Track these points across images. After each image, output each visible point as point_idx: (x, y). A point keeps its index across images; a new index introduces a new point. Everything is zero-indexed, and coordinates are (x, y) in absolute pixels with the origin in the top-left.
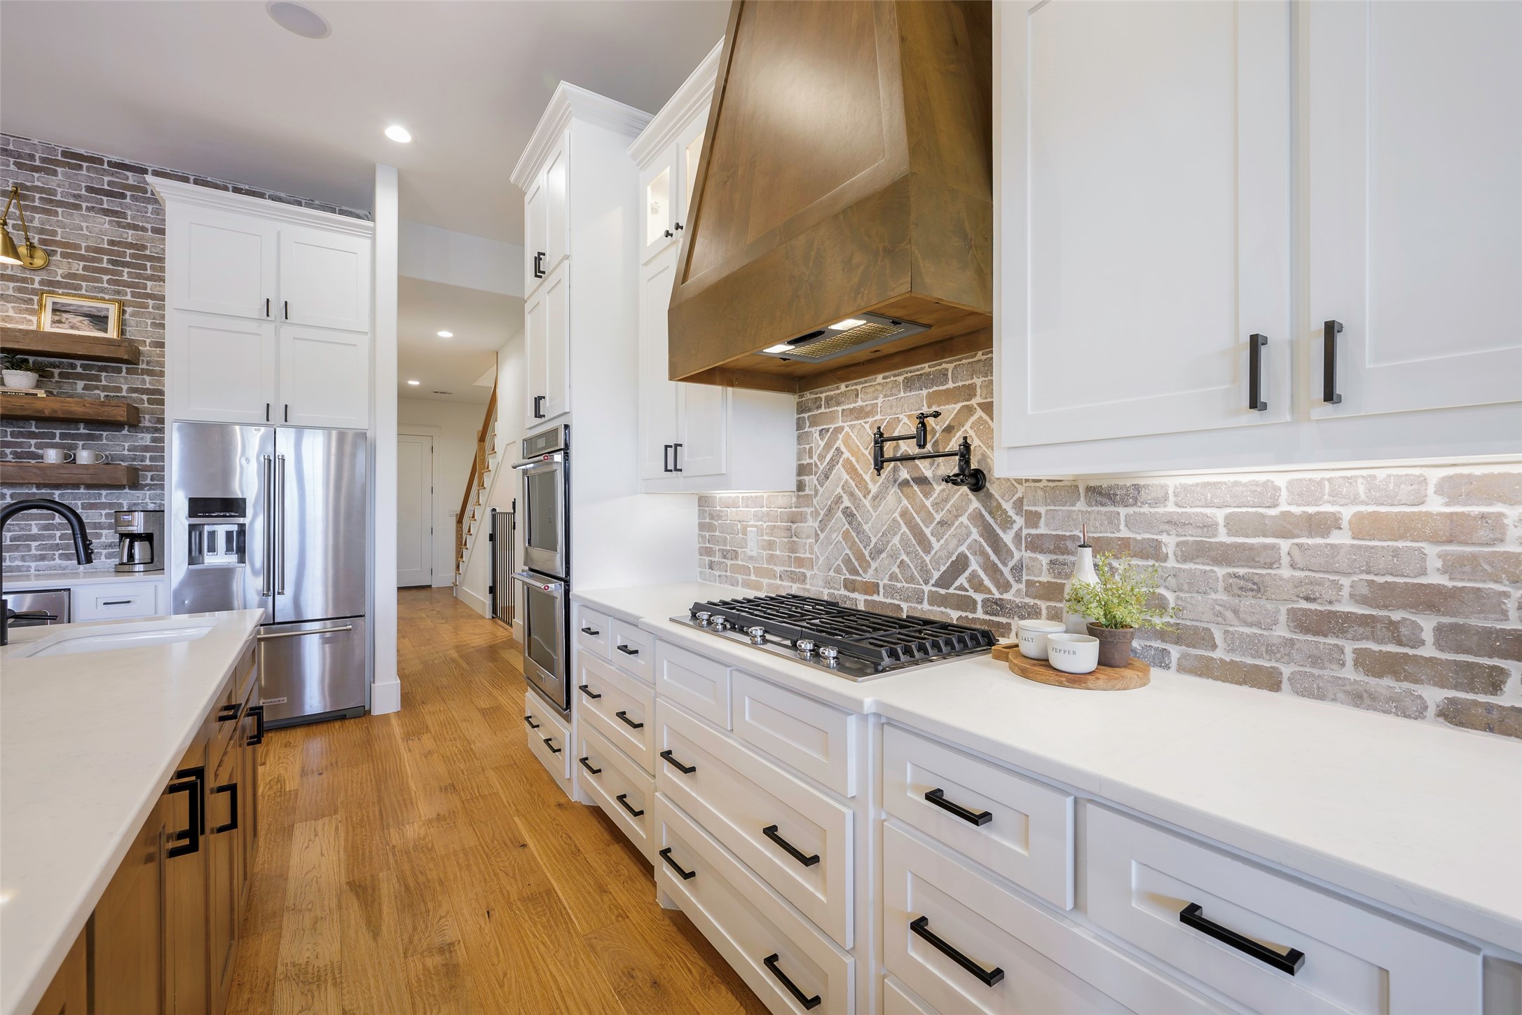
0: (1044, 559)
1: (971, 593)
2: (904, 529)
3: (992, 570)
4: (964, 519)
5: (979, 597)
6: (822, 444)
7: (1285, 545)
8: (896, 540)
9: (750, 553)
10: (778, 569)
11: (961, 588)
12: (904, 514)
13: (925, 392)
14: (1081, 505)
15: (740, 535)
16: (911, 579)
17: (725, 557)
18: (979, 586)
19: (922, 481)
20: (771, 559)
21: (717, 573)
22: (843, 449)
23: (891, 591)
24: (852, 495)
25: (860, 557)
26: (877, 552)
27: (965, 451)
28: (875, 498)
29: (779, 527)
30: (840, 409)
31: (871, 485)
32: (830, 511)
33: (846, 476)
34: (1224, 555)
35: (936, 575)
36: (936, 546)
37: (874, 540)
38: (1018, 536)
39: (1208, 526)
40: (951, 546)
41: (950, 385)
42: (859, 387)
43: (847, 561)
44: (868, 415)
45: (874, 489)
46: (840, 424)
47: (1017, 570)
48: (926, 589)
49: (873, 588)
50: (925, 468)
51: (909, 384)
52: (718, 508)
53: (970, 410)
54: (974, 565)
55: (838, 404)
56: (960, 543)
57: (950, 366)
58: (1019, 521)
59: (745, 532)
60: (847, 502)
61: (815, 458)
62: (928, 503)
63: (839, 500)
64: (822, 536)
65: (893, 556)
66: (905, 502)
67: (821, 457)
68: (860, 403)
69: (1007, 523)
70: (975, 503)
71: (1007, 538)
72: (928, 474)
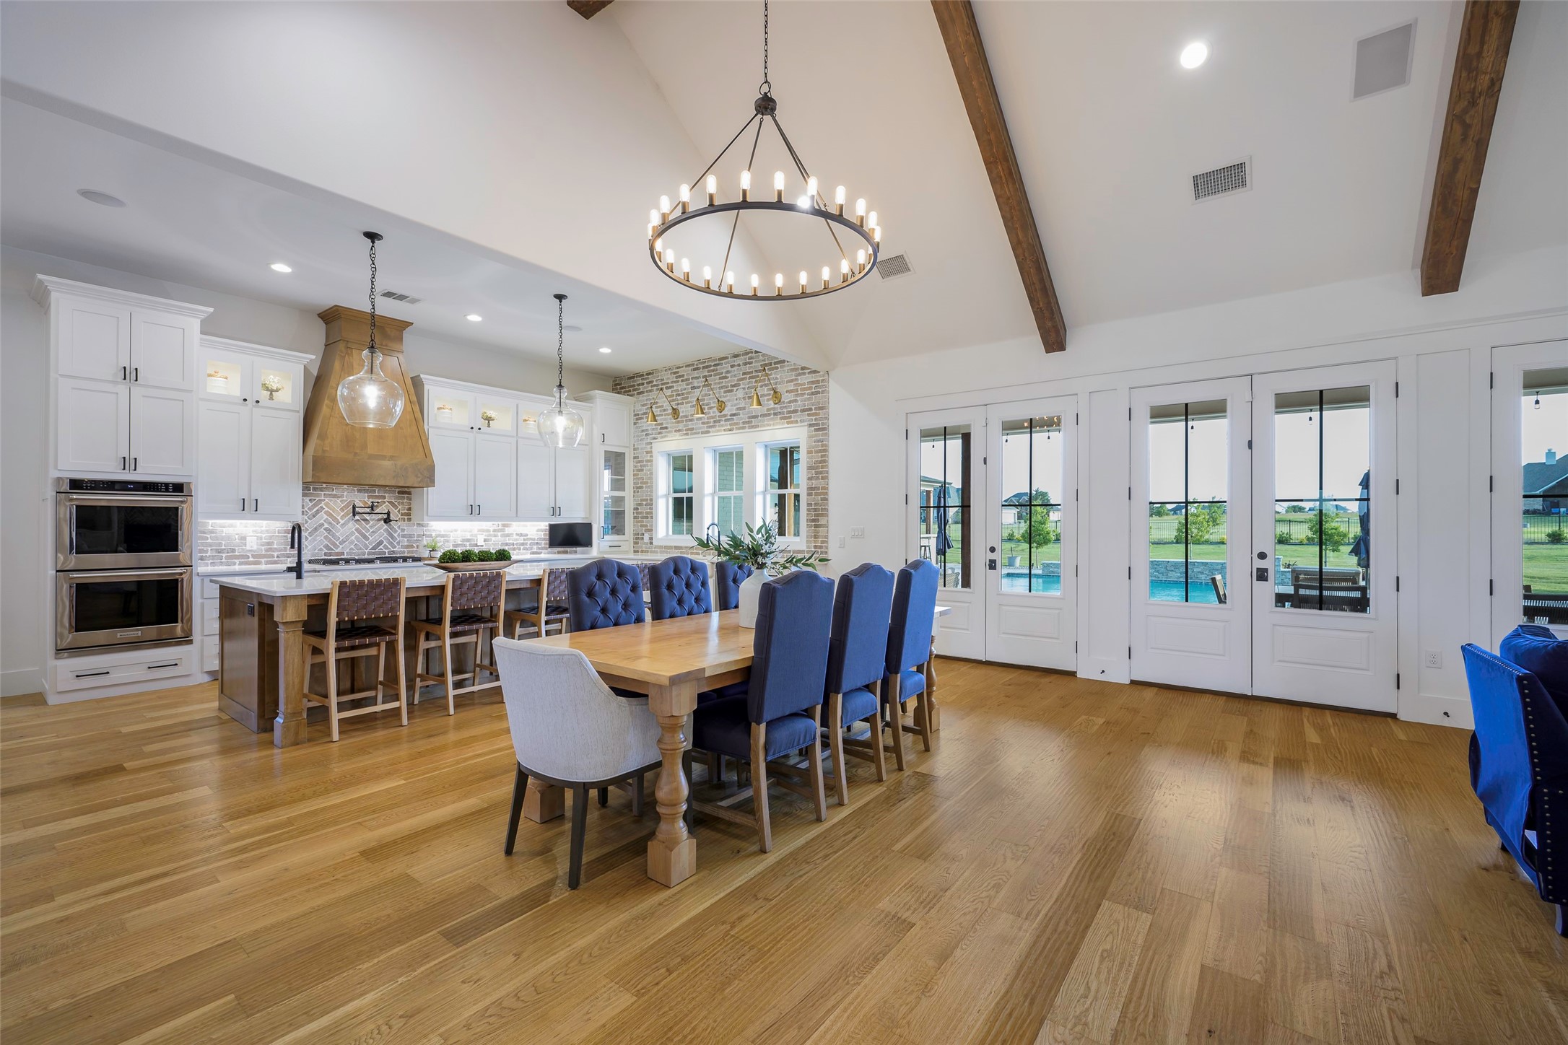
0: (406, 539)
1: (384, 550)
2: (357, 534)
3: (391, 544)
4: (382, 531)
5: (387, 551)
6: (311, 504)
7: (451, 534)
8: (353, 538)
9: (248, 548)
10: (276, 554)
11: (381, 549)
12: (357, 530)
13: (366, 494)
14: (415, 527)
15: (237, 541)
16: (361, 549)
17: (219, 553)
18: (387, 548)
19: (365, 520)
20: (270, 550)
21: (209, 562)
22: (324, 507)
23: (351, 554)
24: (330, 523)
25: (334, 545)
26: (343, 542)
27: (388, 514)
28: (342, 525)
29: (277, 536)
30: (323, 493)
31: (340, 520)
32: (316, 529)
33: (326, 517)
34: (443, 536)
35: (371, 547)
36: (371, 539)
37: (341, 539)
38: (399, 535)
39: (440, 531)
40: (377, 538)
41: (377, 494)
42: (334, 488)
43: (327, 547)
44: (339, 497)
45: (342, 522)
46: (323, 498)
47: (398, 543)
48: (367, 551)
49: (343, 554)
50: (367, 517)
51: (359, 491)
52: (210, 528)
53: (385, 502)
54: (385, 543)
55: (322, 491)
56: (380, 537)
57: (377, 489)
58: (399, 531)
59: (243, 538)
60: (326, 526)
61: (306, 509)
62: (367, 526)
63: (322, 525)
64: (310, 538)
65: (352, 542)
66: (357, 526)
67: (310, 509)
68: (334, 492)
69: (396, 531)
70: (385, 526)
71: (396, 535)
72: (368, 518)
